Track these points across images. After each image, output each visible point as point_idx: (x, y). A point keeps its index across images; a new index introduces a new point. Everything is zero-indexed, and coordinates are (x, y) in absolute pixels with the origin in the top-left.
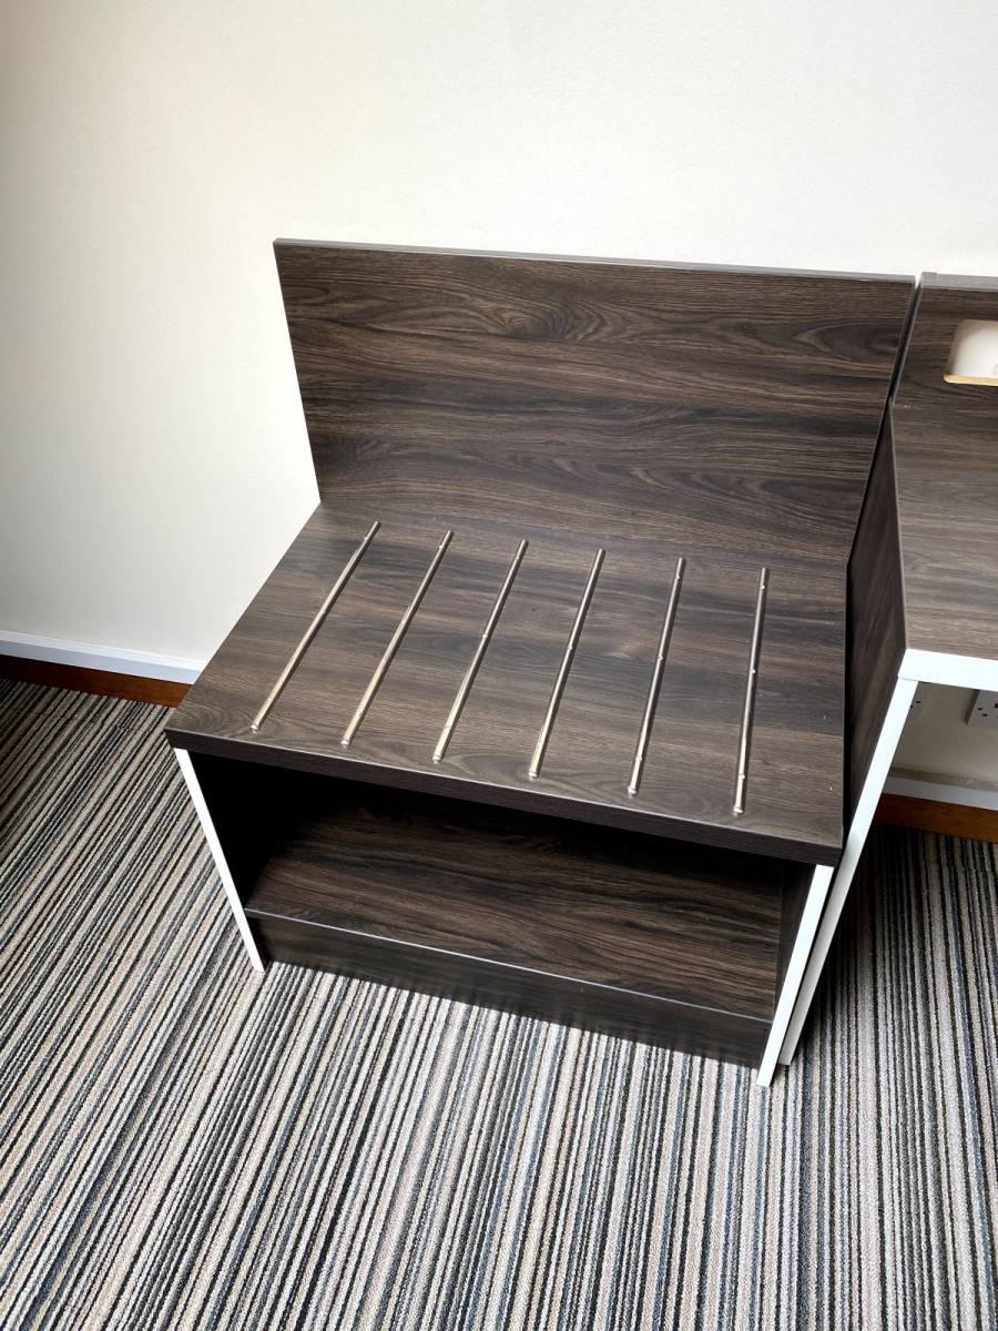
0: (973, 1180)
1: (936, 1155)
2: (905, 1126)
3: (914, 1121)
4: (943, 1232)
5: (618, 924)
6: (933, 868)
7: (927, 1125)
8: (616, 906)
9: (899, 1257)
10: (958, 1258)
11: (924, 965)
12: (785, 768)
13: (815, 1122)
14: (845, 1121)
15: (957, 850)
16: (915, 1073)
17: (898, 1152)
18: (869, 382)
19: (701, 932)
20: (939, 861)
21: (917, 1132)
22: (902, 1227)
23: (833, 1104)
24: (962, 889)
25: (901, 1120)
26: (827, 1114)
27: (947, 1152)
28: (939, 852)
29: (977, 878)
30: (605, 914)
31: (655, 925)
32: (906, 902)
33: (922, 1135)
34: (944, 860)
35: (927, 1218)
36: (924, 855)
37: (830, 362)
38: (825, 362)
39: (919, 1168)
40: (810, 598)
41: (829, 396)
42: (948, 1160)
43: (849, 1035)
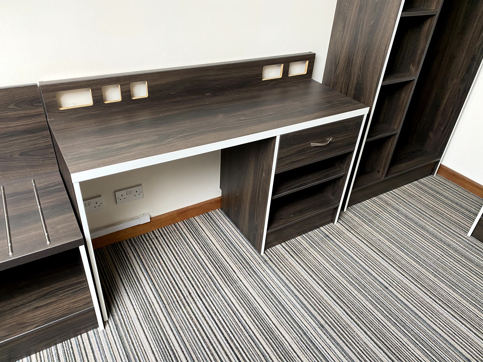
0: (166, 315)
1: (155, 316)
2: (145, 314)
3: (147, 312)
4: (164, 332)
5: (31, 310)
6: (128, 249)
7: (151, 310)
8: (29, 306)
9: (155, 345)
10: (169, 335)
11: (135, 274)
12: (59, 227)
13: (121, 329)
14: (129, 323)
15: (133, 241)
16: (143, 300)
17: (146, 321)
18: (38, 115)
19: (62, 296)
20: (129, 246)
21: (149, 313)
22: (153, 338)
23: (124, 322)
24: (138, 250)
25: (143, 313)
26: (124, 325)
27: (157, 313)
28: (128, 244)
29: (141, 245)
30: (26, 310)
31: (45, 303)
32: (124, 261)
33: (150, 314)
34: (130, 245)
35: (158, 331)
36: (124, 247)
37: (23, 112)
38: (22, 113)
39: (152, 321)
40: (50, 182)
41: (28, 122)
42: (158, 315)
43: (122, 302)
